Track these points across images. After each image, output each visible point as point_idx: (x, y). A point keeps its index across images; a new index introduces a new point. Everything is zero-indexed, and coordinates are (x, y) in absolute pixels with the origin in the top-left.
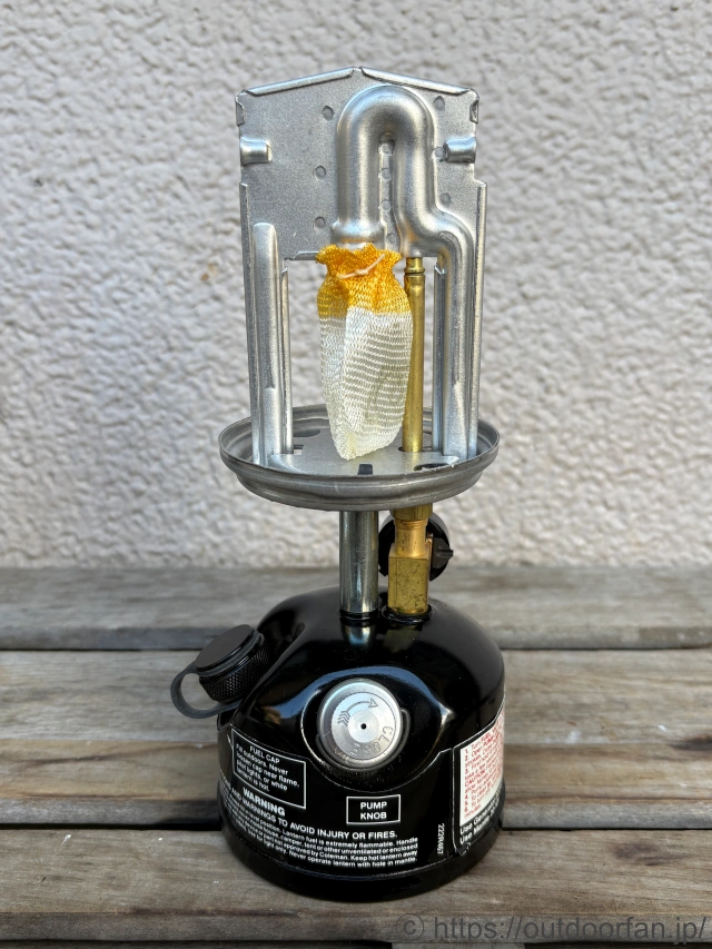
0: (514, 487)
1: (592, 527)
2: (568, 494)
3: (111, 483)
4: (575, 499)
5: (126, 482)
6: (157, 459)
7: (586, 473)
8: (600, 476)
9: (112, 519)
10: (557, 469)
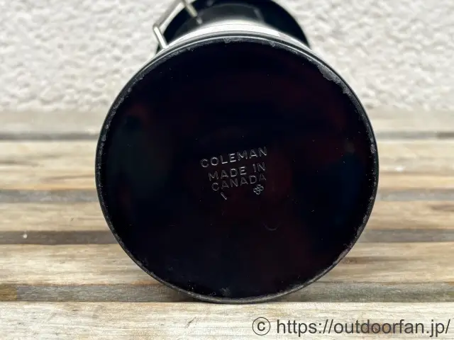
0: (363, 55)
1: (412, 82)
2: (398, 59)
3: (100, 51)
4: (402, 63)
5: (109, 51)
6: (129, 35)
7: (409, 44)
8: (419, 47)
9: (100, 77)
10: (391, 42)
